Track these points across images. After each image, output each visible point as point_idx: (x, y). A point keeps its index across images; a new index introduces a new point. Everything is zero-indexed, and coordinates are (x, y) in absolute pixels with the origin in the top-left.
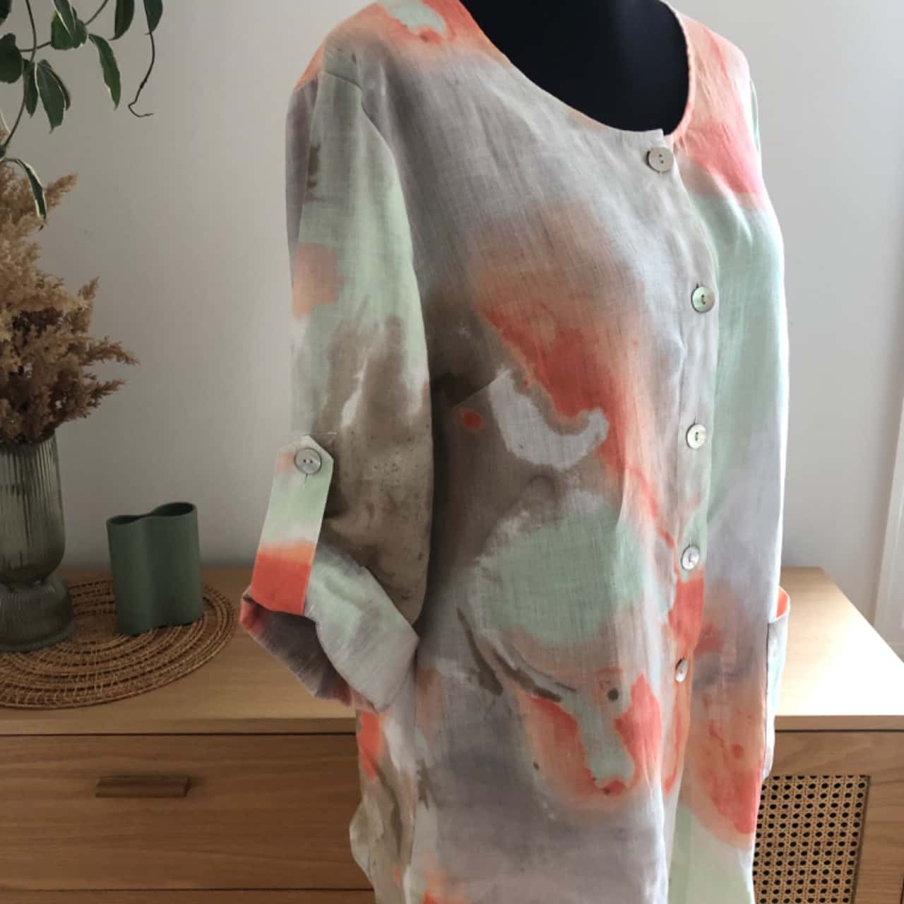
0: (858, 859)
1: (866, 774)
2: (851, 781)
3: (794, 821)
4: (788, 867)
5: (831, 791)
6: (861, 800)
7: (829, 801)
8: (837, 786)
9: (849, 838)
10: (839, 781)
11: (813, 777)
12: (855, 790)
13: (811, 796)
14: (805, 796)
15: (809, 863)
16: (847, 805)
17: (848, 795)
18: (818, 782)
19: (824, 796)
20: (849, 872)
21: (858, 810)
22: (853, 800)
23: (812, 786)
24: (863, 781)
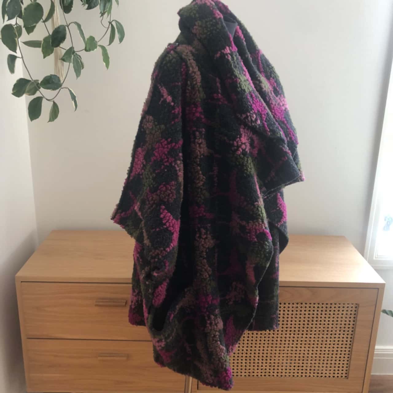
1: (358, 303)
2: (352, 306)
3: (333, 319)
4: (330, 336)
5: (345, 309)
6: (356, 313)
7: (345, 313)
8: (348, 307)
9: (351, 326)
10: (348, 305)
11: (339, 304)
12: (354, 309)
13: (339, 311)
14: (336, 311)
16: (351, 314)
17: (351, 311)
18: (341, 306)
19: (343, 311)
20: (351, 338)
21: (355, 316)
22: (353, 313)
23: (339, 307)
24: (357, 306)
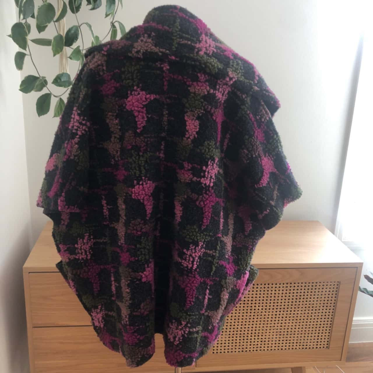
0: (336, 308)
1: (339, 281)
2: (335, 283)
3: (317, 296)
4: (315, 311)
6: (337, 290)
8: (331, 285)
9: (333, 302)
10: (331, 283)
11: (324, 282)
12: (336, 286)
13: (323, 289)
14: (321, 289)
15: (321, 310)
16: (333, 291)
17: (333, 288)
18: (325, 284)
19: (326, 288)
20: (333, 312)
22: (335, 290)
23: (323, 285)
24: (338, 283)
